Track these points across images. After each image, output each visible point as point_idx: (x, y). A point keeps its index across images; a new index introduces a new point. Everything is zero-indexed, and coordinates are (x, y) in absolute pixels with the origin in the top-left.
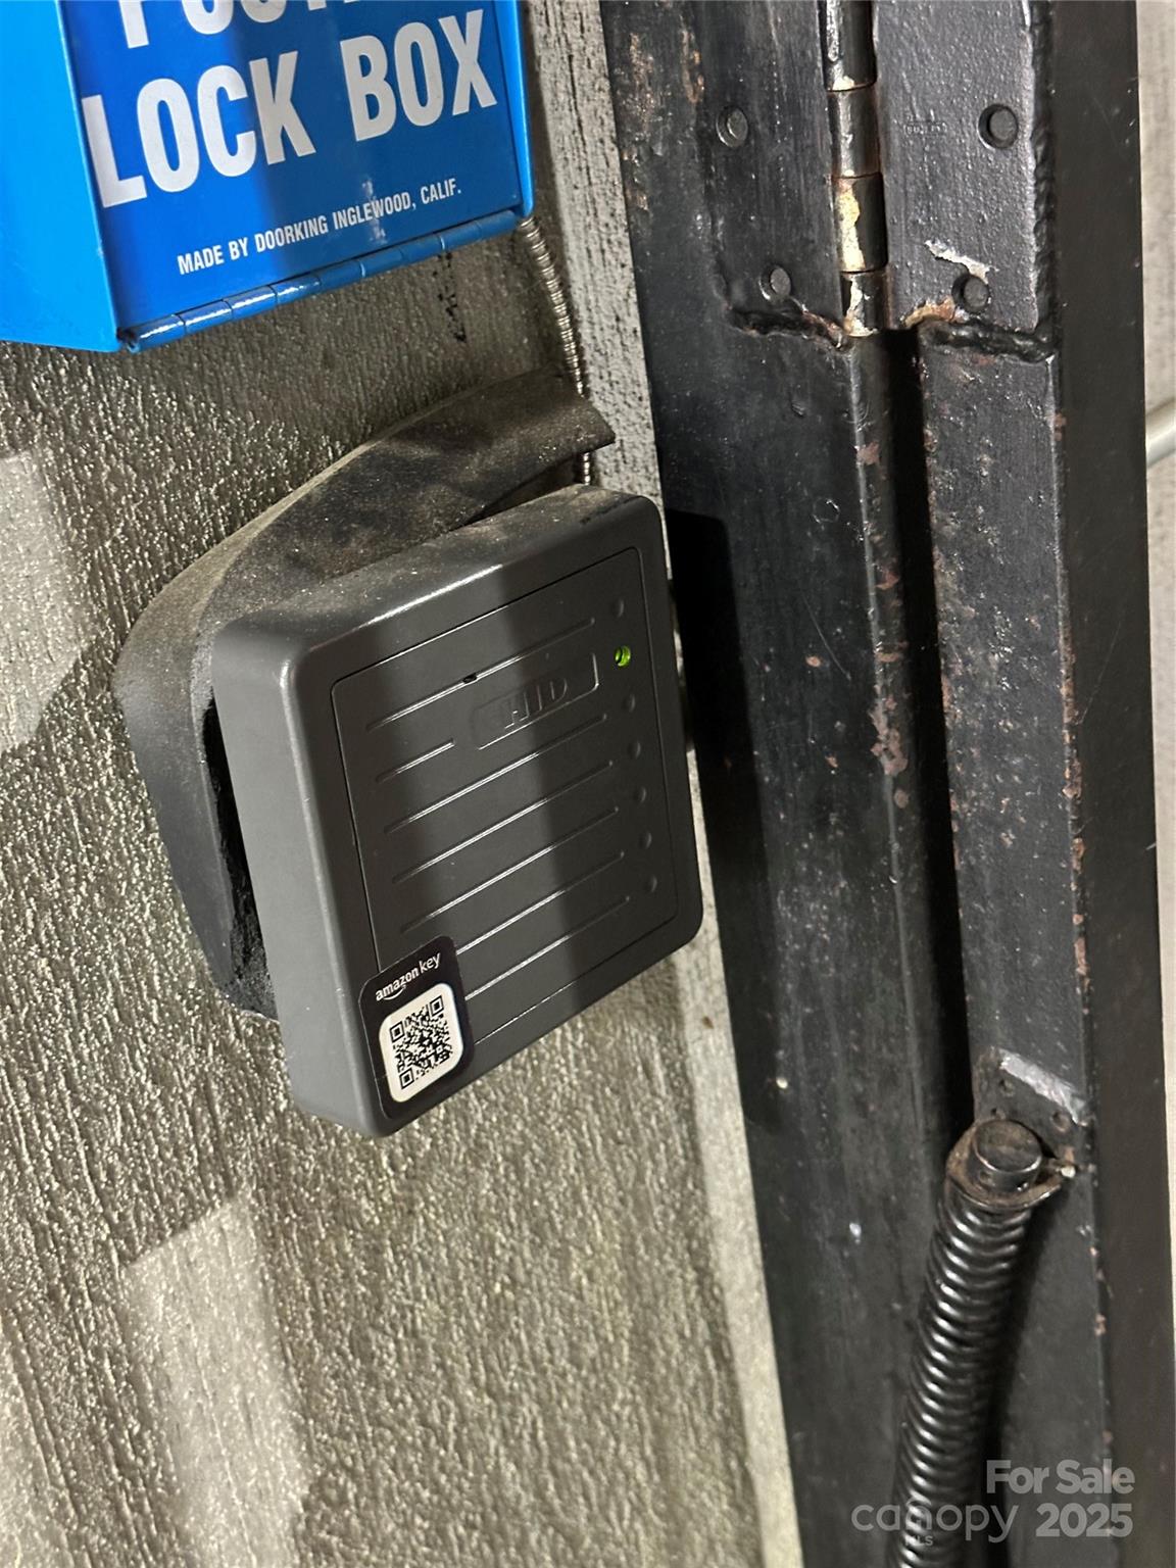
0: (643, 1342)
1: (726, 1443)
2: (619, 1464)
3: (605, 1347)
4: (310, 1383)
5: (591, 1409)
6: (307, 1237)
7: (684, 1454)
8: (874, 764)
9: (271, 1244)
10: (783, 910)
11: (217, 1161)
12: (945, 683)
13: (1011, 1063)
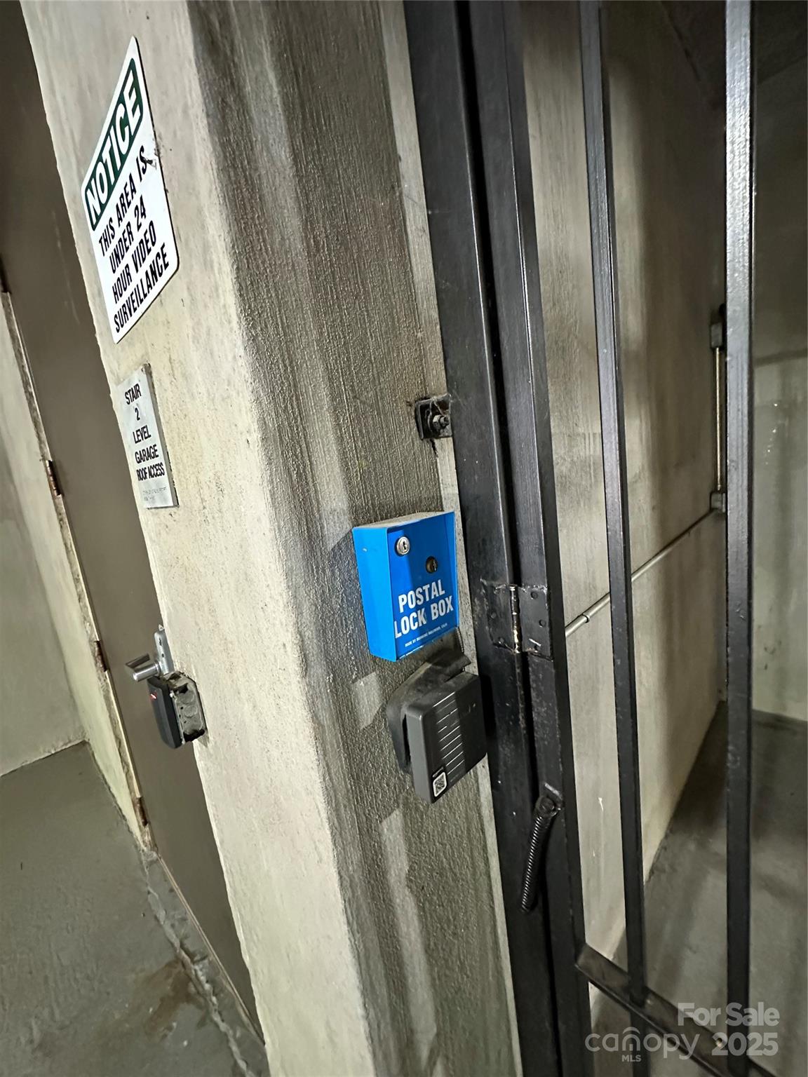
0: (469, 830)
1: (484, 850)
2: (464, 857)
3: (462, 832)
4: (410, 845)
5: (459, 845)
6: (411, 814)
7: (476, 854)
8: (519, 725)
9: (404, 816)
10: (501, 749)
11: (396, 801)
12: (533, 713)
13: (546, 785)
